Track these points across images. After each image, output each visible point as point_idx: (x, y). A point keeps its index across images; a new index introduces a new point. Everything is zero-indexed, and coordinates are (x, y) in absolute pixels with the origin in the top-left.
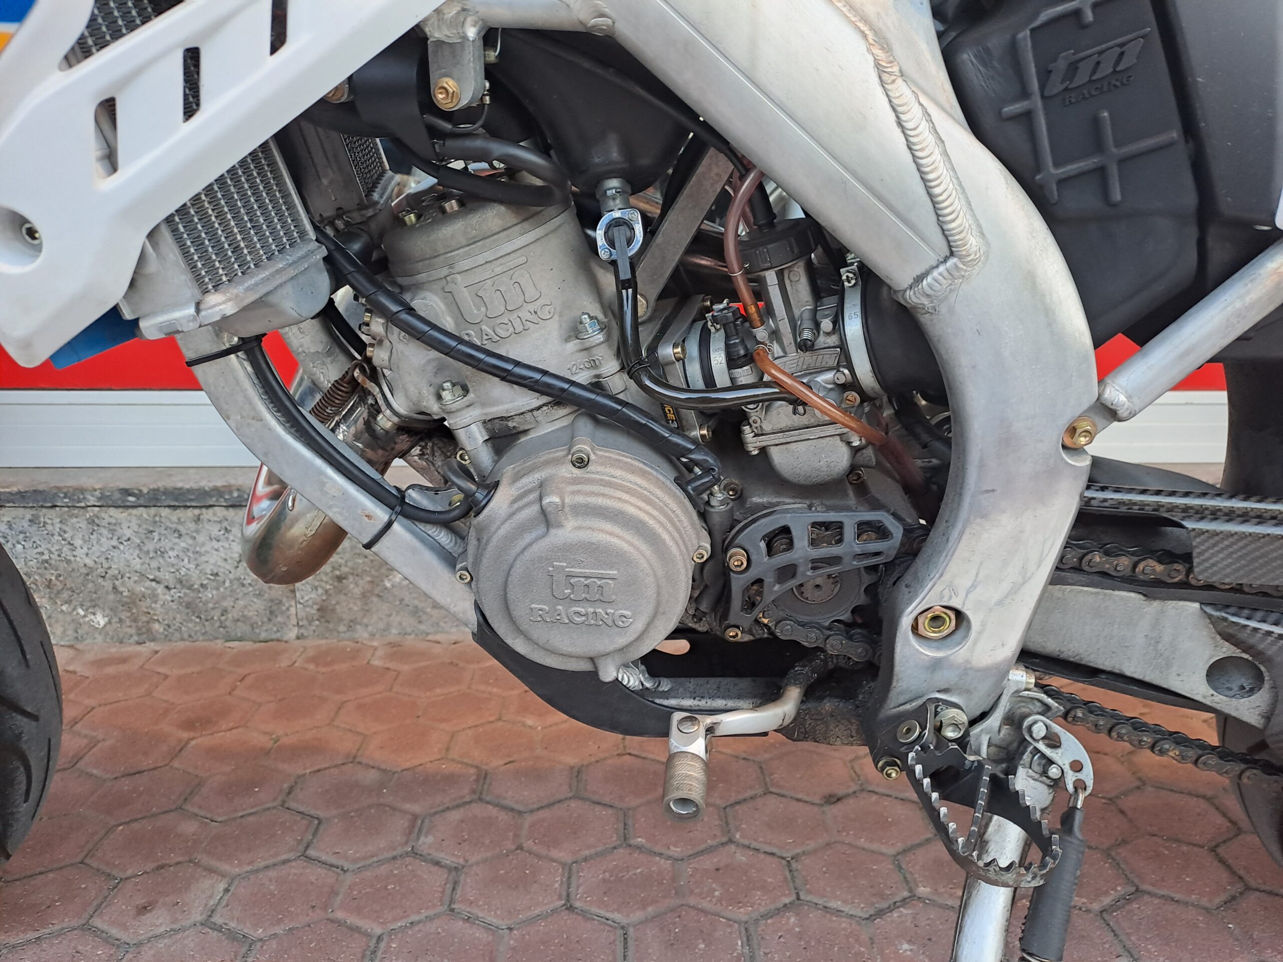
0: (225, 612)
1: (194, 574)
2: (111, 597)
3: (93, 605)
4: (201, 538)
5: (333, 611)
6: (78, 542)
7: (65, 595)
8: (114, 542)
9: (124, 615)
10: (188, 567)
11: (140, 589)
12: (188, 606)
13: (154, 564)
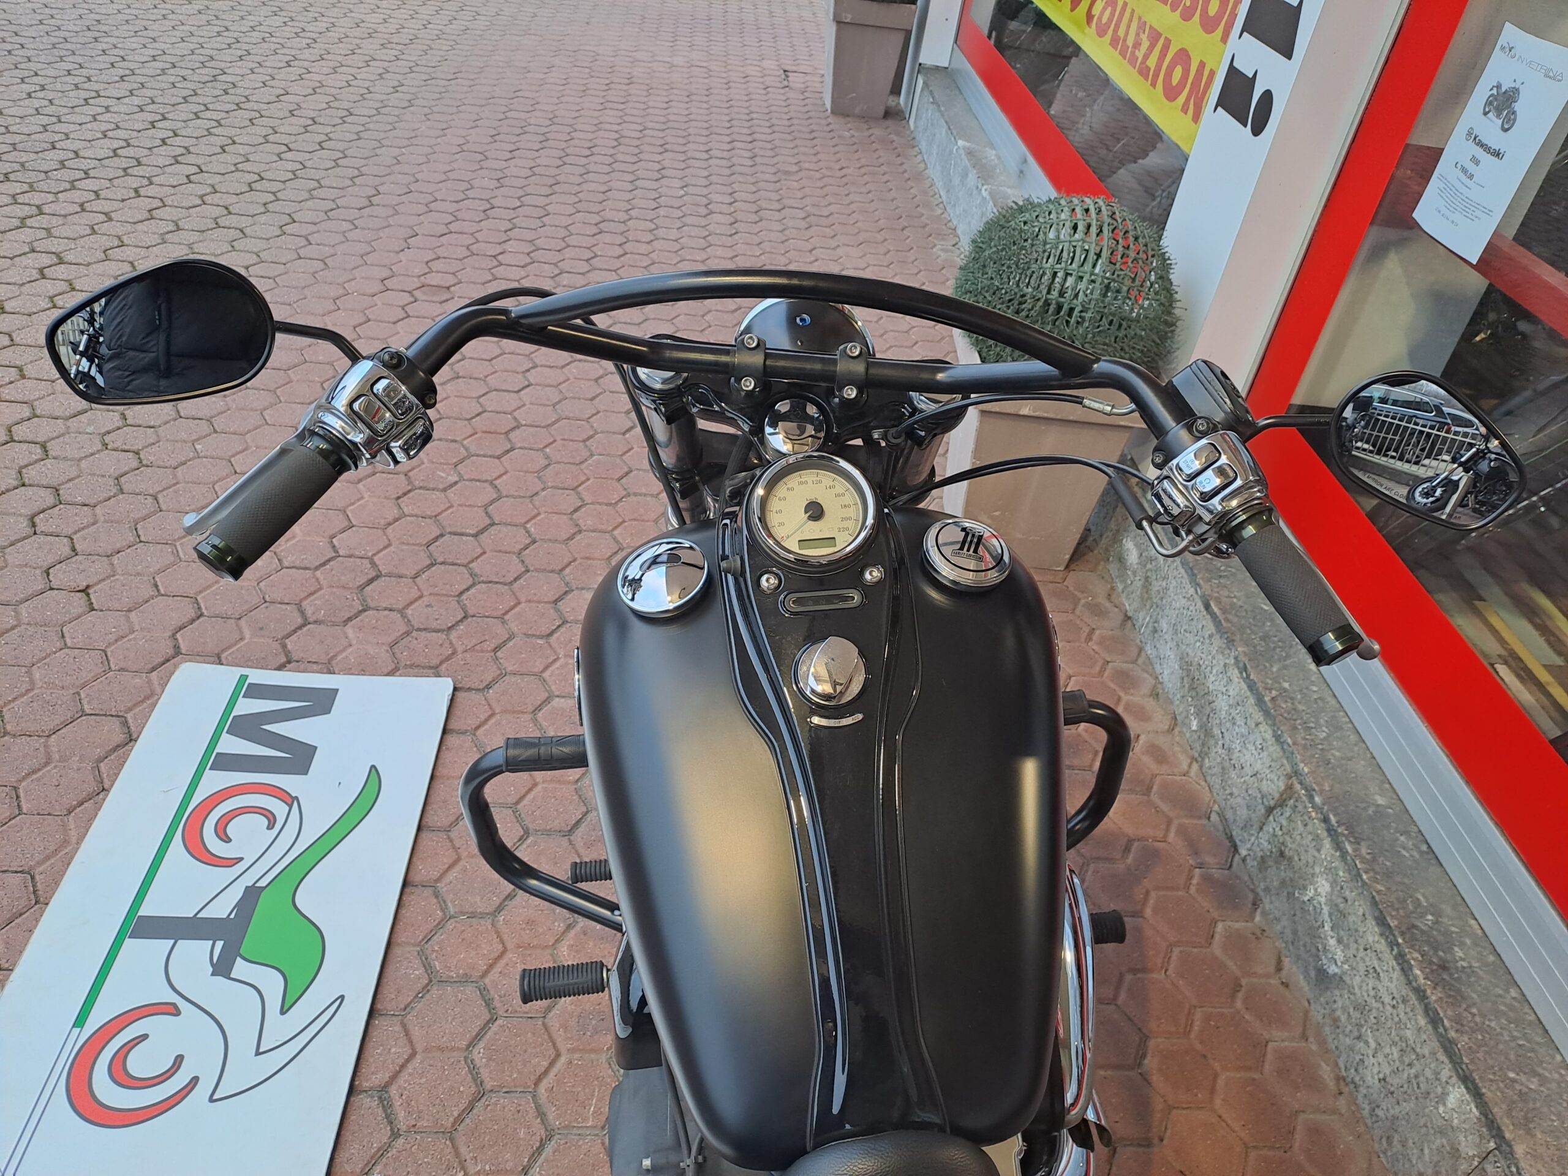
0: (1231, 794)
1: (1236, 755)
2: (1205, 719)
3: (1198, 714)
4: (1252, 738)
5: (1266, 869)
6: (1214, 671)
7: (1194, 693)
8: (1224, 690)
9: (1202, 736)
10: (1236, 746)
11: (1216, 731)
12: (1223, 768)
13: (1228, 725)
